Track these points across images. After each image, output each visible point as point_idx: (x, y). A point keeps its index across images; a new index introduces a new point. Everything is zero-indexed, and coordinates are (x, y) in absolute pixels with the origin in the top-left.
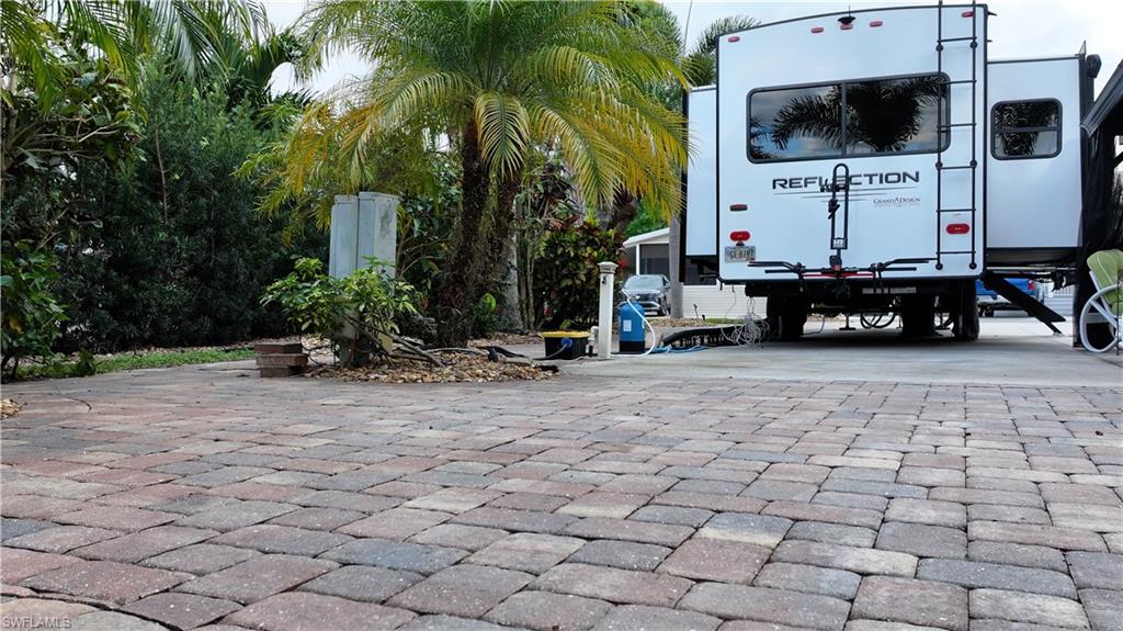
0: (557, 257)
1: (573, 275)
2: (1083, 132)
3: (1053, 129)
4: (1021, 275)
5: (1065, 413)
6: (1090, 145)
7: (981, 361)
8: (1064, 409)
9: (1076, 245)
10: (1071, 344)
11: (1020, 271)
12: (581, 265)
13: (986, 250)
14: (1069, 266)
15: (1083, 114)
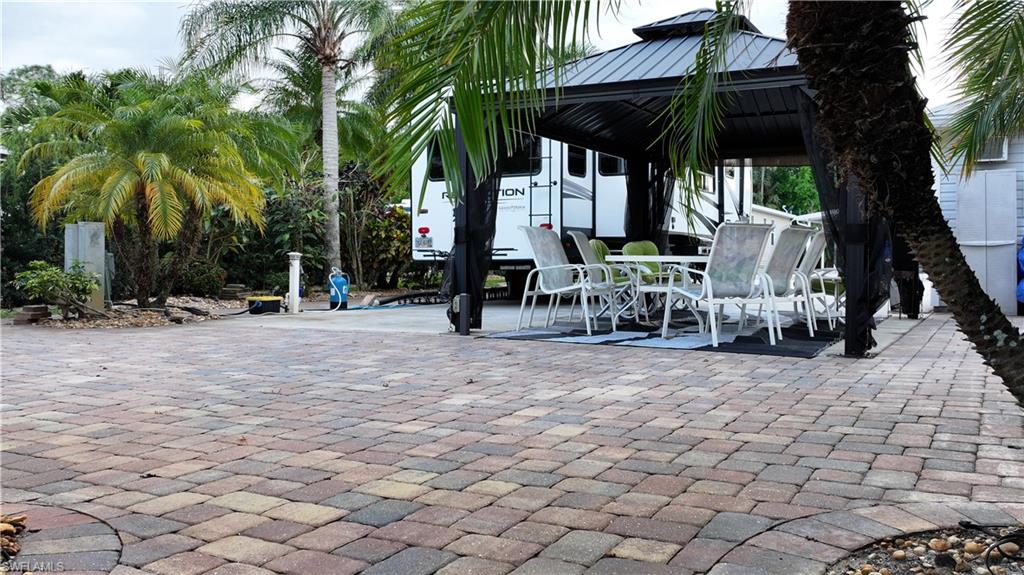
0: (374, 238)
1: (386, 251)
12: (391, 243)
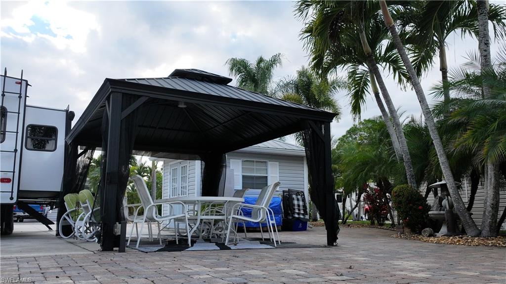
2: (66, 142)
3: (54, 139)
4: (35, 203)
5: (44, 269)
6: (68, 148)
7: (11, 245)
8: (44, 267)
9: (60, 191)
10: (55, 234)
11: (35, 201)
13: (19, 191)
14: (56, 199)
15: (66, 134)
